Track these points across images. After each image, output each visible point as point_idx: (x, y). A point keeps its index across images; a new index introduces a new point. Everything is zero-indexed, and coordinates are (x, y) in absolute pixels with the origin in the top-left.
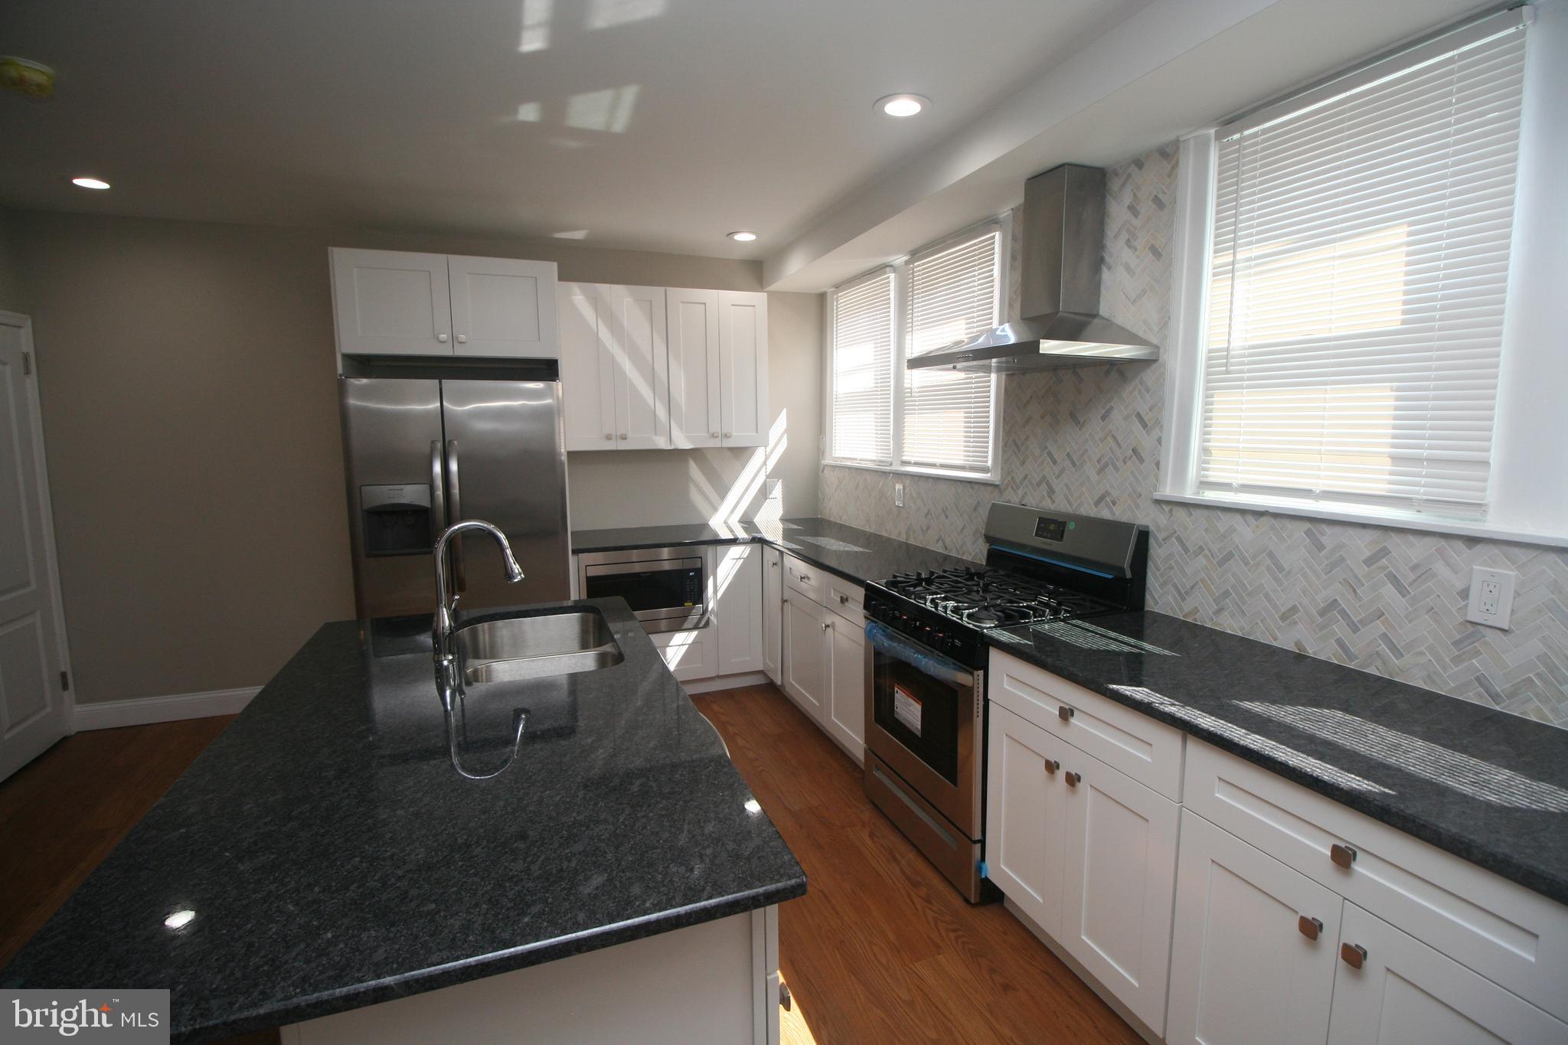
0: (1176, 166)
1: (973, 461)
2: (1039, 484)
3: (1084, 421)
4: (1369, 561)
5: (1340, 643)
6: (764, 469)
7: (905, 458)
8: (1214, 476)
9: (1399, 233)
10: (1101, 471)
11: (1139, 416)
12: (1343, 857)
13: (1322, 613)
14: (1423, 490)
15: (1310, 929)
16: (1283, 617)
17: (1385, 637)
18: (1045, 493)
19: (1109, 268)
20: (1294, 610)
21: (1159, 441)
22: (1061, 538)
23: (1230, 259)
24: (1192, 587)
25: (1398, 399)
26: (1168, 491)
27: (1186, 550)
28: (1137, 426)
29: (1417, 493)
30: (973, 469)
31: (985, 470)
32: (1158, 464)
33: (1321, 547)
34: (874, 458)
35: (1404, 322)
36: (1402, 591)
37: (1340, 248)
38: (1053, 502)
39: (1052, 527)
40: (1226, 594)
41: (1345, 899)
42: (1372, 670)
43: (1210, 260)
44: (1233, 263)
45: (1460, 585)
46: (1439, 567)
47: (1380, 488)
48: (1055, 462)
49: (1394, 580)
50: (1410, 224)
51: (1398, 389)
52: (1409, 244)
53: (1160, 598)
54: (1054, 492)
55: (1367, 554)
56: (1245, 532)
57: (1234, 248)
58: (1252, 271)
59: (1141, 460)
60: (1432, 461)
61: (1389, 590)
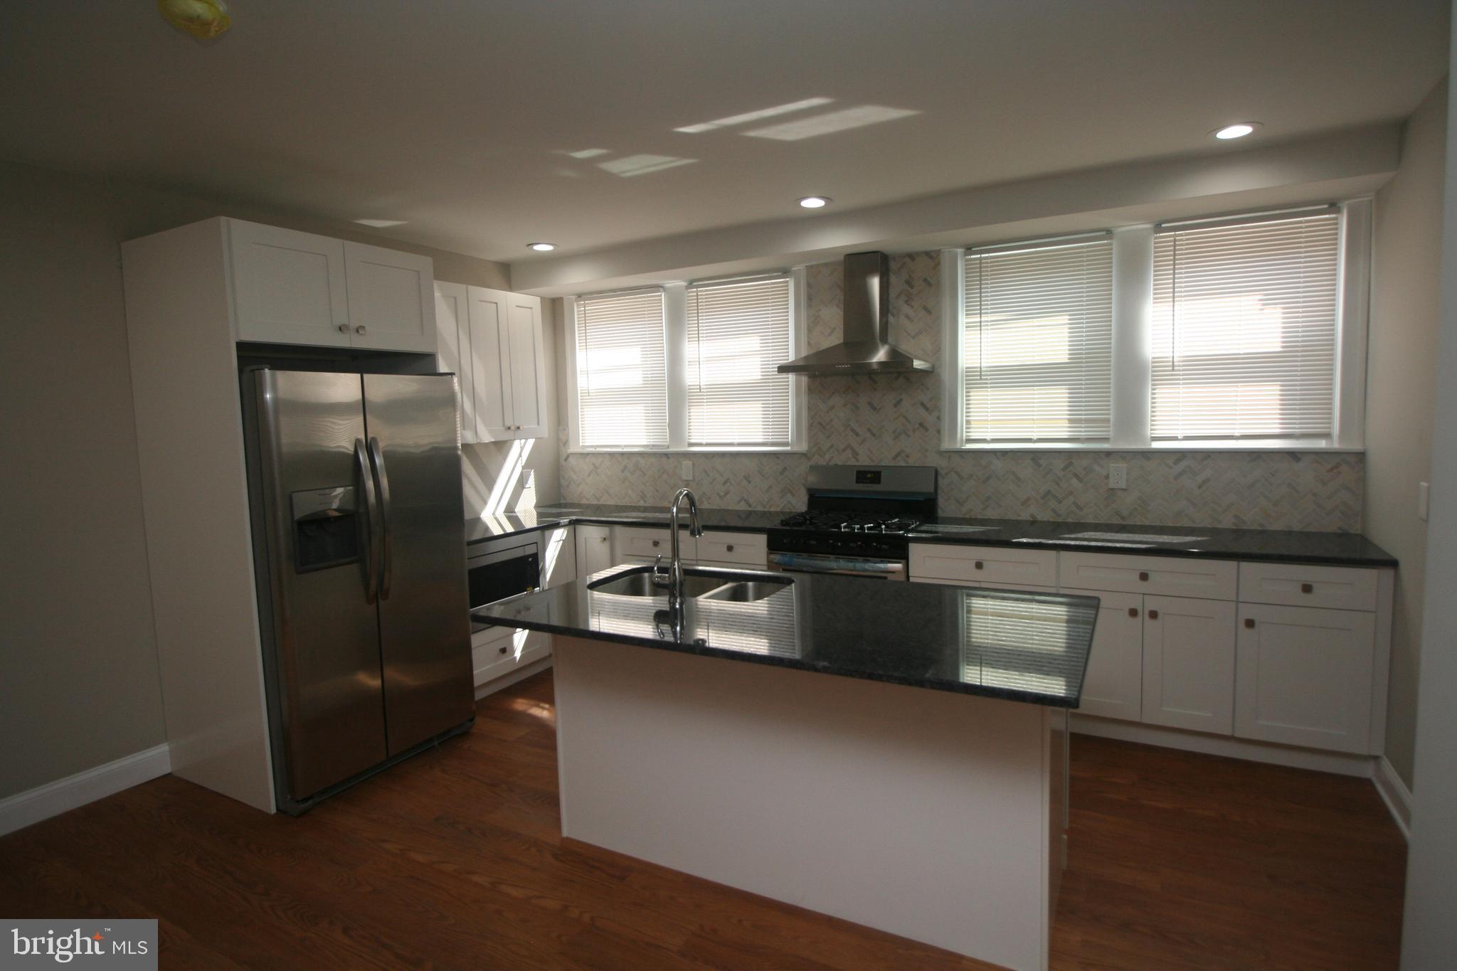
0: (938, 264)
1: (772, 439)
2: (844, 450)
3: (880, 409)
4: (1064, 470)
5: (1054, 510)
6: (520, 461)
7: (692, 441)
8: (974, 436)
9: (1064, 319)
10: (896, 438)
11: (923, 404)
12: (1144, 577)
13: (1043, 498)
14: (1083, 434)
15: (1133, 613)
16: (1023, 504)
17: (1075, 503)
18: (850, 456)
19: (893, 315)
20: (1028, 499)
21: (939, 418)
22: (879, 482)
23: (979, 320)
24: (967, 498)
25: (1070, 393)
26: (946, 445)
27: (961, 478)
28: (922, 411)
29: (1081, 435)
30: (773, 444)
31: (786, 444)
32: (939, 432)
33: (1040, 466)
34: (645, 443)
35: (1070, 359)
36: (1080, 480)
37: (1036, 322)
38: (857, 460)
39: (869, 476)
40: (989, 498)
41: (1144, 594)
42: (1070, 520)
43: (962, 319)
44: (981, 322)
45: (1105, 473)
46: (1097, 468)
47: (1065, 435)
48: (857, 435)
49: (1076, 476)
50: (1070, 315)
51: (1069, 389)
52: (1070, 324)
53: (946, 507)
54: (857, 454)
55: (1062, 466)
56: (998, 465)
57: (981, 314)
58: (989, 328)
59: (927, 430)
60: (1087, 421)
61: (1074, 481)
